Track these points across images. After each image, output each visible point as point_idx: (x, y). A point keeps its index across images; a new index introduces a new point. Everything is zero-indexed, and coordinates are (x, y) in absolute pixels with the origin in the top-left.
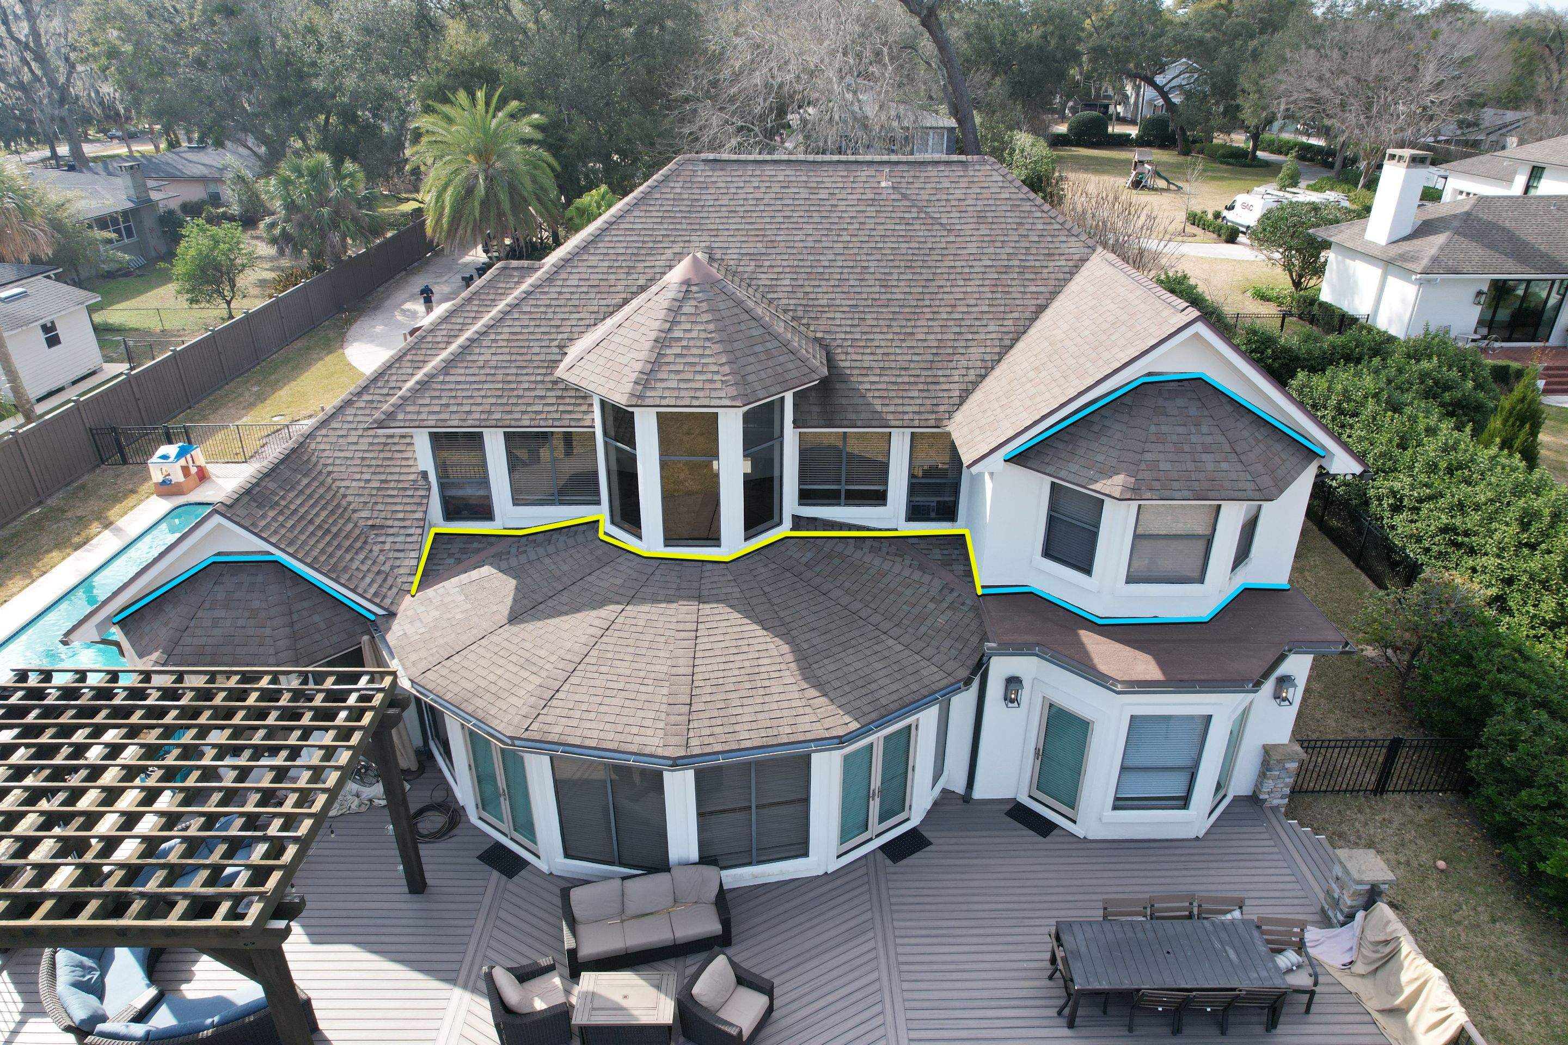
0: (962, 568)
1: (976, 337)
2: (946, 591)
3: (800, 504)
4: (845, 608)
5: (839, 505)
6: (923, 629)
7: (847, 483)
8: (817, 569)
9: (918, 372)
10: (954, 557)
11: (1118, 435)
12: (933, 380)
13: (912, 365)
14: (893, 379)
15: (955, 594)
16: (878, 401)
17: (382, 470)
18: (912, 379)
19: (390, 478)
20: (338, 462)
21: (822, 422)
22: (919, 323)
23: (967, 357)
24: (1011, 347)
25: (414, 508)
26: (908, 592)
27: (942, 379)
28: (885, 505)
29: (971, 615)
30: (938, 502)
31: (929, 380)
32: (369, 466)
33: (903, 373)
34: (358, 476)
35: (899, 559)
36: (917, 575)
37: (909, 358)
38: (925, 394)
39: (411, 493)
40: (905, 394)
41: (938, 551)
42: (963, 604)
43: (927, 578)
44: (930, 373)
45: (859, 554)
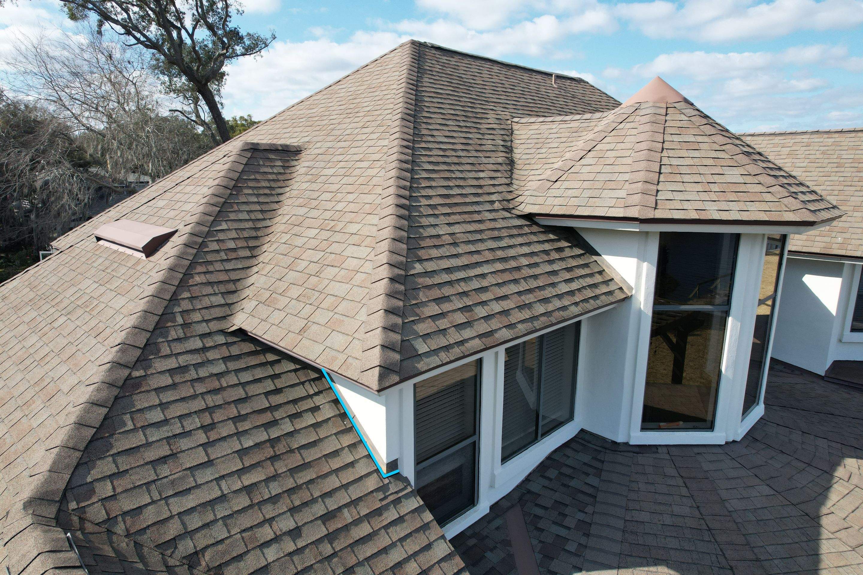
17: (305, 496)
19: (332, 504)
20: (194, 522)
25: (421, 541)
32: (274, 499)
34: (267, 533)
39: (392, 515)
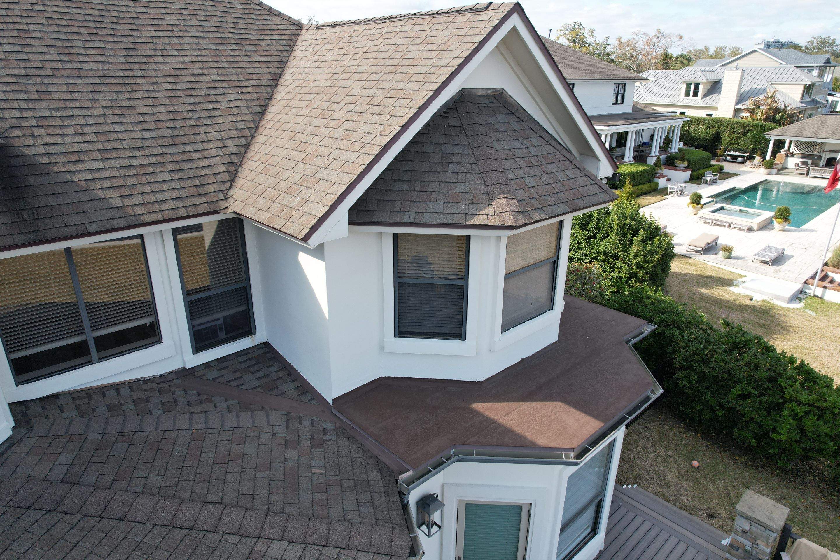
0: (291, 385)
1: (218, 106)
2: (294, 424)
3: (19, 383)
4: (171, 526)
5: (90, 362)
6: (306, 497)
7: (94, 329)
8: (90, 478)
9: (159, 151)
10: (274, 376)
11: (466, 159)
12: (184, 157)
13: (147, 143)
14: (126, 163)
15: (306, 423)
16: (115, 193)
18: (154, 160)
21: (22, 239)
22: (135, 95)
23: (216, 127)
24: (263, 114)
26: (249, 448)
27: (195, 155)
28: (160, 341)
29: (343, 442)
30: (225, 318)
31: (178, 158)
33: (136, 153)
35: (209, 407)
36: (245, 418)
37: (138, 135)
38: (180, 175)
40: (150, 179)
41: (248, 377)
42: (325, 432)
43: (260, 418)
44: (174, 150)
45: (149, 423)
